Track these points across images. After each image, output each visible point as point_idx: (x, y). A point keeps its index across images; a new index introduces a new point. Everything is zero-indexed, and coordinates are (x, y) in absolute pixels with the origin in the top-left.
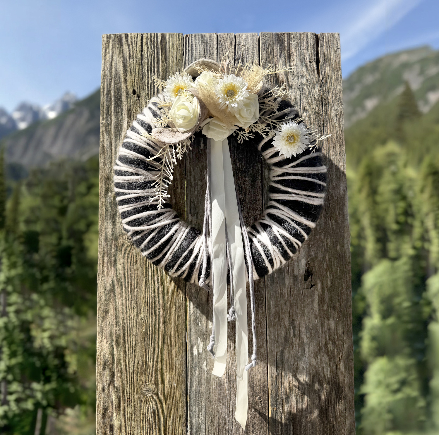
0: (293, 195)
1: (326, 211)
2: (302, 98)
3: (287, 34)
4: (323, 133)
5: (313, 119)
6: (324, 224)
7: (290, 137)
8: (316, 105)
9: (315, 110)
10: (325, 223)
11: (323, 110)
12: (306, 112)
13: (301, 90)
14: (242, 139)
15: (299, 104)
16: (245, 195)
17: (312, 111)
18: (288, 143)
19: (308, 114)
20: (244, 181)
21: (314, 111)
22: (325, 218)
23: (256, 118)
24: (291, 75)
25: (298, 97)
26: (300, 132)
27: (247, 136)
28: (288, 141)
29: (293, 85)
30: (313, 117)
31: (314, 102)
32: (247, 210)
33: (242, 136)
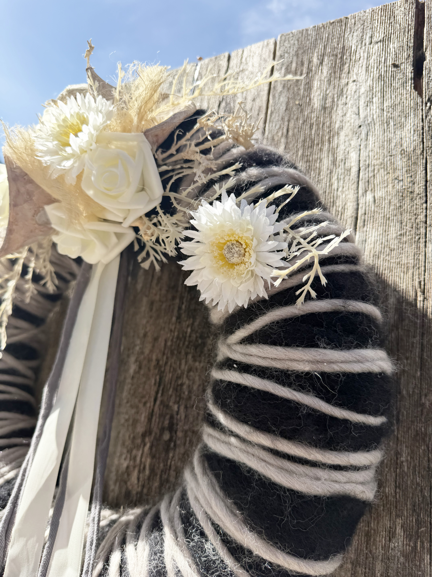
1: (414, 510)
2: (363, 154)
3: (341, 21)
4: (422, 245)
5: (392, 207)
6: (402, 559)
7: (228, 247)
8: (404, 170)
9: (401, 184)
10: (406, 556)
11: (426, 181)
12: (373, 191)
13: (363, 136)
14: (152, 258)
15: (354, 170)
16: (186, 407)
17: (390, 186)
18: (221, 263)
19: (379, 194)
20: (190, 370)
21: (399, 187)
22: (409, 537)
24: (340, 107)
25: (353, 156)
26: (250, 227)
27: (161, 252)
28: (223, 257)
29: (341, 128)
30: (395, 201)
31: (400, 162)
33: (152, 252)
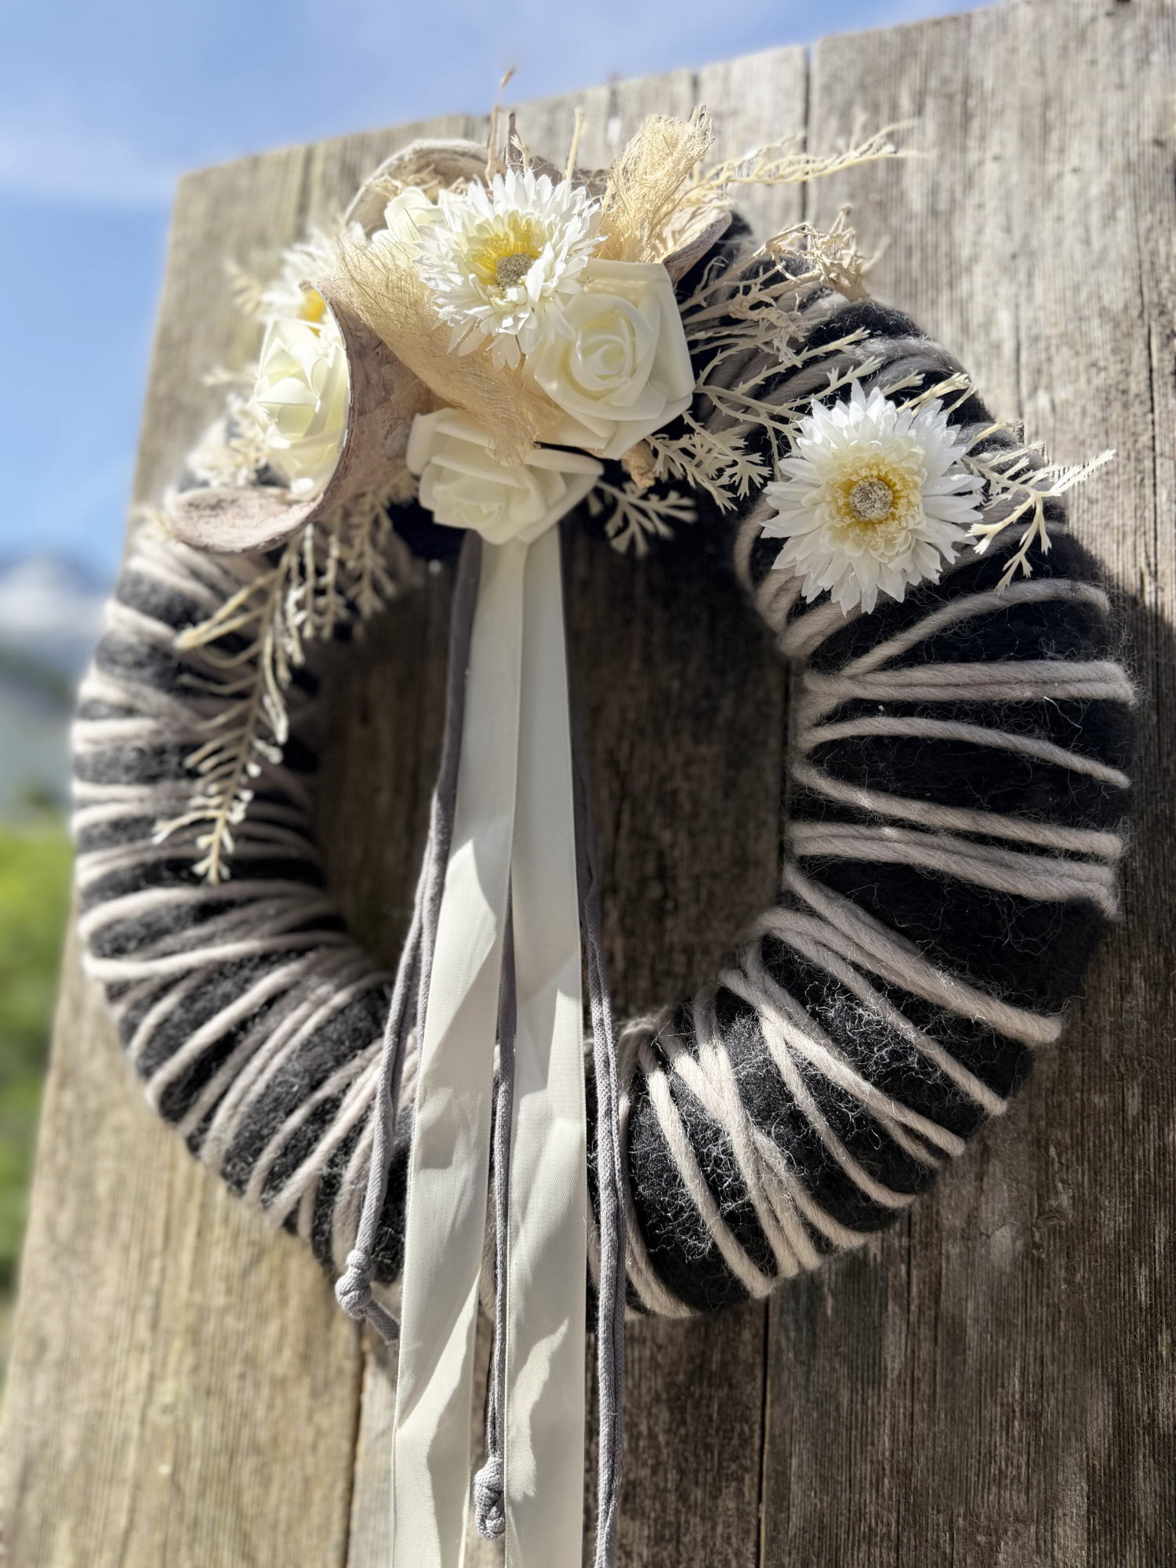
0: (888, 831)
1: (1160, 944)
2: (1026, 314)
3: (955, 19)
4: (1148, 491)
5: (1088, 421)
6: (1144, 1024)
7: (862, 489)
8: (1108, 347)
9: (1103, 374)
10: (1150, 1017)
11: (1151, 371)
12: (1049, 388)
13: (1022, 276)
14: (634, 528)
15: (1008, 348)
16: (691, 834)
17: (1083, 379)
19: (1063, 394)
20: (689, 762)
21: (1099, 380)
22: (1153, 986)
23: (670, 403)
24: (970, 211)
25: (1004, 318)
27: (659, 515)
29: (974, 259)
30: (1094, 409)
31: (1098, 333)
32: (693, 911)
33: (634, 517)
